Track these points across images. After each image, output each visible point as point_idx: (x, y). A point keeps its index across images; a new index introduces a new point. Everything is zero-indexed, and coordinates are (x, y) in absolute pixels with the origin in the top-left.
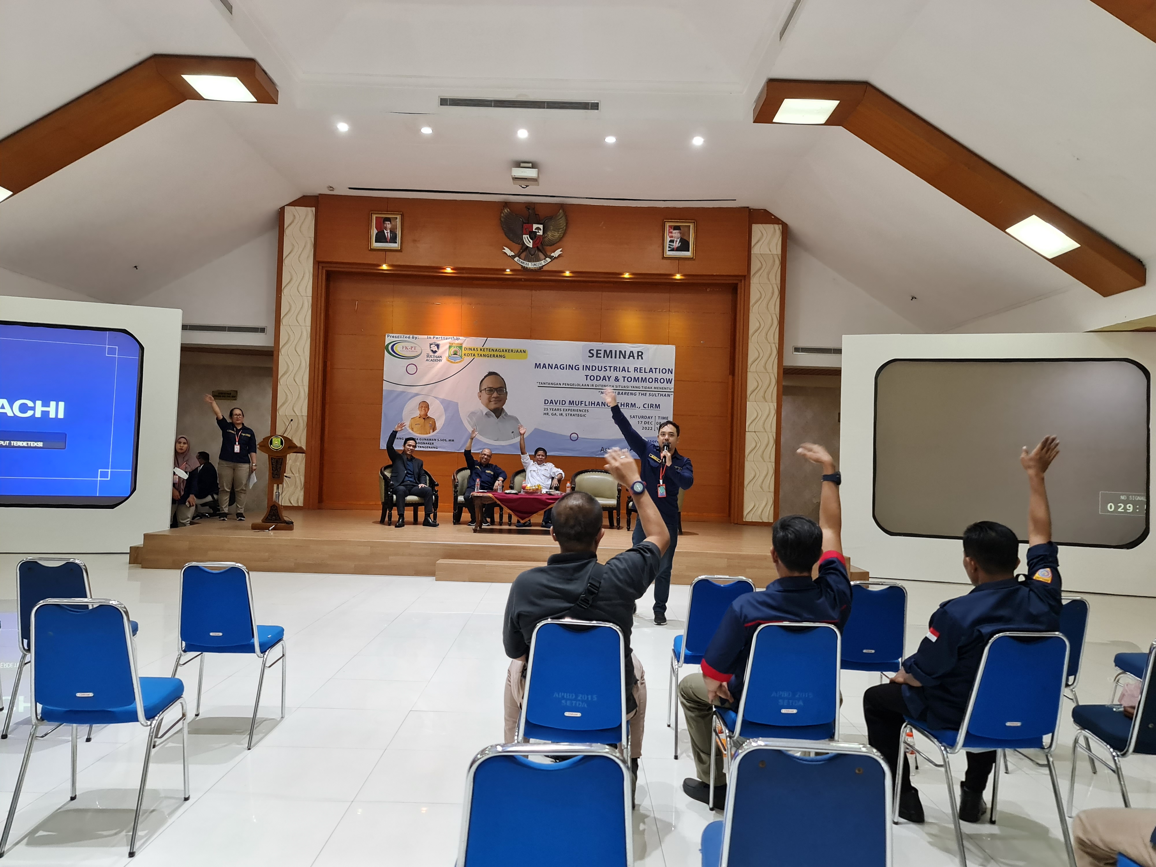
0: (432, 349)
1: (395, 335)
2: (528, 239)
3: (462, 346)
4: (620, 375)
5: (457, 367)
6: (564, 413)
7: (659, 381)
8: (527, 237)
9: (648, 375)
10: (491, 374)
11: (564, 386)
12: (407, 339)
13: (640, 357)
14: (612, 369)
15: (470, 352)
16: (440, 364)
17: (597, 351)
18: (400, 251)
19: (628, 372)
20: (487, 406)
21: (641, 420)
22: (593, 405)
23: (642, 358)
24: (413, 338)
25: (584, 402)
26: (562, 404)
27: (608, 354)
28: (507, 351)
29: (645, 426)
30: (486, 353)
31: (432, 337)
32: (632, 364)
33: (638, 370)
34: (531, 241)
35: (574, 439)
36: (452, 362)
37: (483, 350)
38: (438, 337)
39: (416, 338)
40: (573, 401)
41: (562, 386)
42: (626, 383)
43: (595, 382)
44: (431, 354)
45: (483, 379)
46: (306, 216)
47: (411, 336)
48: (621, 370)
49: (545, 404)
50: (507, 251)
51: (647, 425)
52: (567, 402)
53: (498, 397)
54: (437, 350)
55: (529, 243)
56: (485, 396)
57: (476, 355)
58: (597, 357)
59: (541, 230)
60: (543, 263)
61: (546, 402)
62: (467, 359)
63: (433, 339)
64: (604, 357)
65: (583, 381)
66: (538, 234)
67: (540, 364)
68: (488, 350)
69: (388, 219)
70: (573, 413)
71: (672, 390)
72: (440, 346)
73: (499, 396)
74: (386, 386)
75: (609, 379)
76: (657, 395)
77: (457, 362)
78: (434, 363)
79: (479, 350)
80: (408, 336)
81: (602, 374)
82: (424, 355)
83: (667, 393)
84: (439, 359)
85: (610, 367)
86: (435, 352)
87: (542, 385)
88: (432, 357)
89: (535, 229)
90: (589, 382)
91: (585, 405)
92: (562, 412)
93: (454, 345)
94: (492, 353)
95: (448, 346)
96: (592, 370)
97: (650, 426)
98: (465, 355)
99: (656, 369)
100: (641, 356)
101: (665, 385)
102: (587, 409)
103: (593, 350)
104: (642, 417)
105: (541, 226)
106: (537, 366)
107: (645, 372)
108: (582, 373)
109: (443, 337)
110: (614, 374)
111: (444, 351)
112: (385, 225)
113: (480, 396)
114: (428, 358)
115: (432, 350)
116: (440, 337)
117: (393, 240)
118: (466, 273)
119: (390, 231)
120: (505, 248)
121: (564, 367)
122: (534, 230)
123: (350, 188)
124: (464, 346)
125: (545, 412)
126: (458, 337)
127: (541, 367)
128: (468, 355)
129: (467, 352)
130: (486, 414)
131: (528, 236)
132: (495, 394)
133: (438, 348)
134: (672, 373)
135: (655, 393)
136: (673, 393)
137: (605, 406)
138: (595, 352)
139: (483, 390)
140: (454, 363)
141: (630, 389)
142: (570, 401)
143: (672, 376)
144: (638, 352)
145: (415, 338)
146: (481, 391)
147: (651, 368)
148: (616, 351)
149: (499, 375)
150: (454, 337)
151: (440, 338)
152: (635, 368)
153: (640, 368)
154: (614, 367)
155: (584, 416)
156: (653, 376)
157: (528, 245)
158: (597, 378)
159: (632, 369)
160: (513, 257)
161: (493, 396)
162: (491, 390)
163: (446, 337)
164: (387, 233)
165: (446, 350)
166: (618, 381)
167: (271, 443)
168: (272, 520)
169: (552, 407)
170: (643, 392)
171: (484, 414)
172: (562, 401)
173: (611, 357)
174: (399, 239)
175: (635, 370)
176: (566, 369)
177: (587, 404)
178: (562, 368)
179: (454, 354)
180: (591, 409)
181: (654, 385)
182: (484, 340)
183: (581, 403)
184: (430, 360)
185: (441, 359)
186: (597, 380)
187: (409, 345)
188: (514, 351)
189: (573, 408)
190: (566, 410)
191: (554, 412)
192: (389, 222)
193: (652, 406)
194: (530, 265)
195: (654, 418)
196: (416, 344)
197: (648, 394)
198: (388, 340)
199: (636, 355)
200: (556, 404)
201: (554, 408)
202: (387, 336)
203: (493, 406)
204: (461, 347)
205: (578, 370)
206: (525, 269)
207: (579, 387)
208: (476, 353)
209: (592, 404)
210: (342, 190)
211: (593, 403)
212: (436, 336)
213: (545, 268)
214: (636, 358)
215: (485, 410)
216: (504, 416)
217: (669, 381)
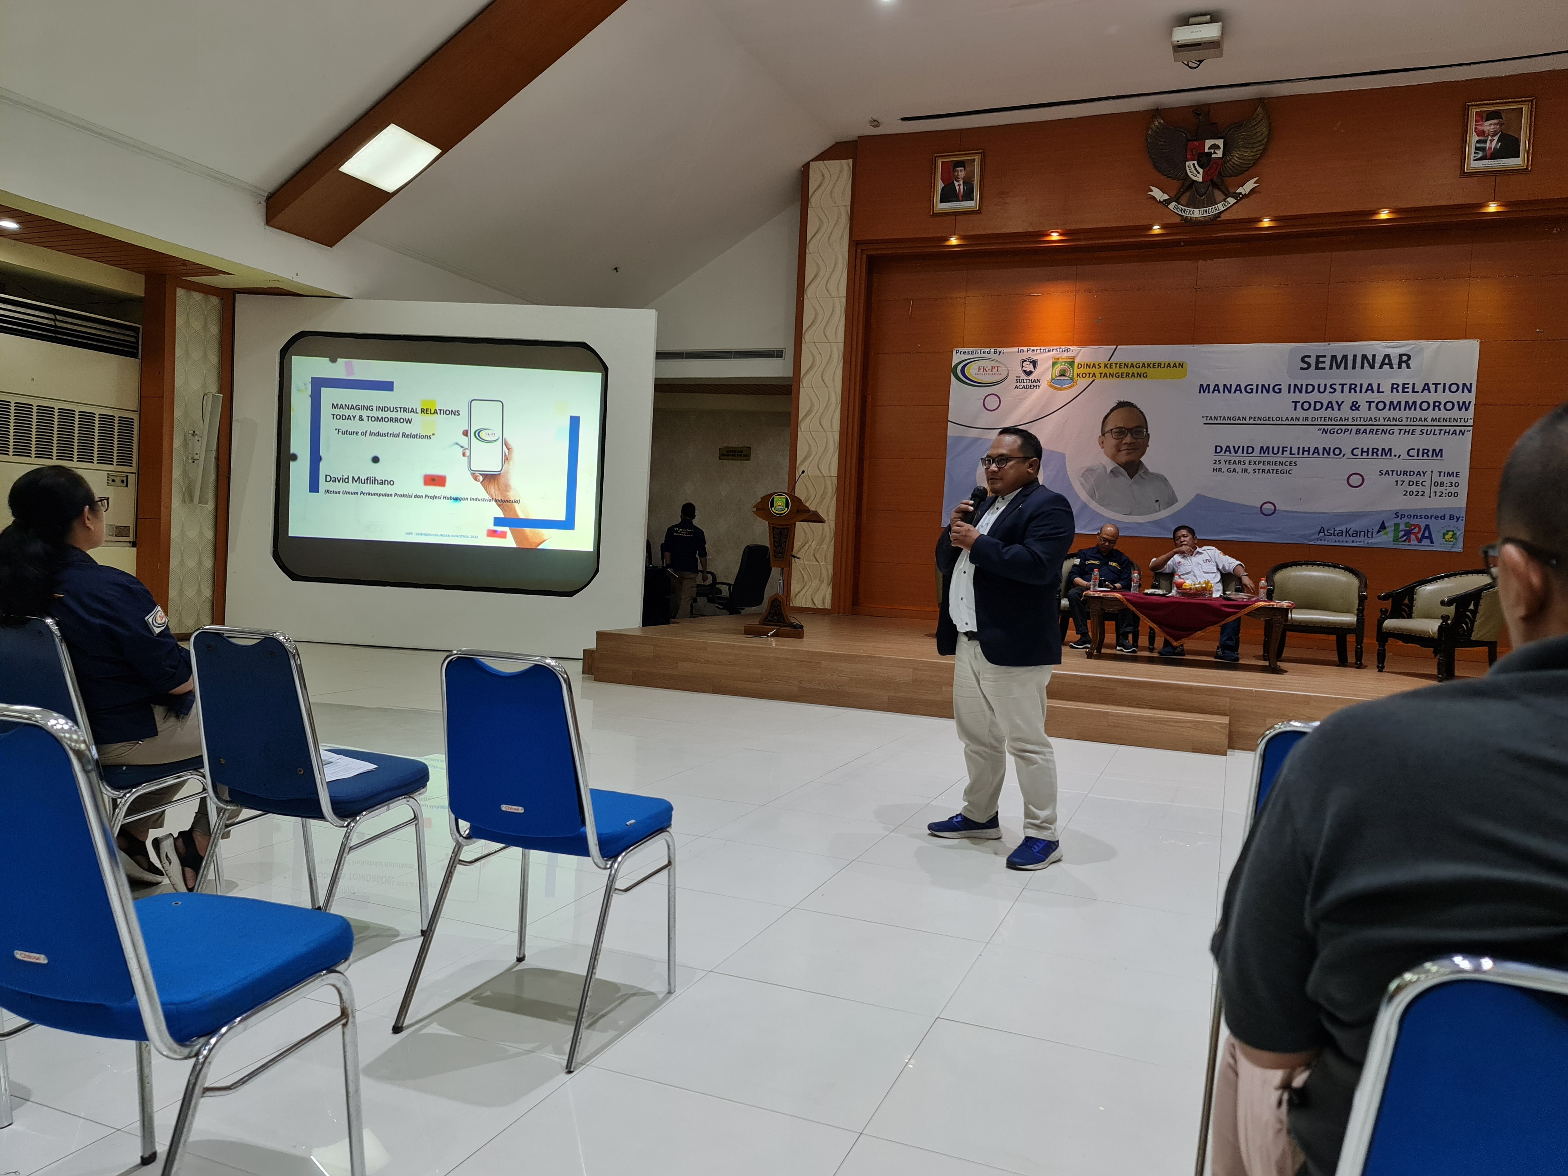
0: (1024, 369)
1: (967, 350)
2: (1194, 167)
3: (1074, 362)
4: (1362, 398)
5: (1065, 396)
6: (1250, 469)
7: (1442, 407)
8: (1194, 164)
9: (1419, 398)
10: (1121, 405)
11: (1252, 421)
12: (986, 355)
13: (1404, 365)
14: (1346, 388)
15: (1087, 370)
16: (1037, 392)
17: (1318, 357)
18: (978, 212)
19: (1378, 392)
20: (1113, 458)
21: (1402, 478)
22: (1306, 453)
23: (1408, 367)
24: (995, 352)
25: (1288, 449)
26: (1247, 453)
27: (1338, 362)
28: (1151, 365)
29: (1409, 489)
30: (1114, 370)
31: (1025, 349)
32: (1386, 378)
33: (1400, 389)
34: (1201, 171)
35: (1268, 512)
36: (1056, 389)
37: (1108, 366)
38: (1035, 348)
39: (1000, 353)
40: (1268, 448)
41: (1247, 422)
42: (1374, 413)
43: (1311, 413)
44: (1023, 376)
45: (1108, 414)
46: (841, 171)
47: (992, 350)
48: (1364, 390)
49: (1216, 452)
50: (1158, 194)
51: (1414, 488)
52: (1257, 450)
53: (1134, 443)
54: (1033, 370)
55: (1195, 173)
56: (1111, 441)
57: (1098, 375)
58: (1317, 368)
59: (1220, 148)
60: (1221, 207)
61: (1218, 449)
62: (1082, 383)
63: (1027, 353)
64: (1331, 368)
65: (1288, 412)
66: (1213, 156)
67: (1208, 385)
68: (1118, 365)
69: (961, 164)
70: (1267, 467)
71: (1471, 422)
72: (1039, 363)
73: (1134, 441)
74: (952, 431)
75: (1339, 406)
76: (1437, 432)
77: (1065, 389)
78: (1027, 392)
79: (1102, 366)
80: (987, 350)
81: (1325, 398)
82: (1012, 378)
83: (1458, 429)
84: (1035, 384)
85: (1343, 385)
86: (1029, 373)
87: (1211, 421)
88: (1025, 381)
89: (1209, 149)
90: (1300, 413)
91: (1291, 454)
92: (1247, 466)
93: (1061, 360)
94: (1125, 370)
95: (1051, 362)
96: (1307, 392)
97: (1420, 489)
98: (1078, 375)
99: (1436, 385)
100: (1406, 362)
101: (1455, 413)
102: (1294, 460)
103: (1309, 357)
104: (1405, 473)
105: (1220, 142)
106: (1203, 389)
107: (1413, 391)
108: (1287, 399)
109: (1042, 348)
110: (1349, 398)
111: (1045, 372)
112: (956, 174)
113: (1103, 443)
114: (1018, 384)
115: (1025, 371)
116: (1039, 348)
117: (968, 196)
118: (1085, 239)
119: (963, 183)
120: (1152, 188)
121: (1252, 389)
122: (1206, 150)
123: (903, 119)
124: (1077, 361)
125: (1217, 466)
126: (1069, 347)
127: (1211, 390)
128: (1084, 375)
129: (1082, 370)
130: (1111, 471)
131: (1195, 162)
132: (1128, 439)
133: (1035, 368)
134: (1470, 391)
135: (1433, 428)
136: (1471, 428)
137: (1329, 454)
138: (1312, 361)
139: (1108, 432)
140: (1060, 389)
141: (1382, 422)
142: (1262, 448)
143: (1470, 397)
144: (1401, 356)
145: (998, 353)
146: (1103, 434)
147: (1427, 384)
148: (1355, 356)
149: (1135, 407)
150: (1062, 347)
151: (1038, 351)
152: (1393, 384)
153: (1404, 384)
154: (1351, 385)
155: (1288, 472)
156: (1431, 397)
157: (1195, 179)
158: (1316, 406)
159: (1386, 387)
160: (1167, 202)
161: (1124, 442)
162: (1121, 432)
163: (1047, 348)
164: (959, 186)
165: (1047, 369)
166: (1357, 409)
167: (772, 505)
168: (772, 621)
169: (1228, 458)
170: (1408, 428)
171: (1109, 471)
172: (1248, 447)
173: (1346, 368)
174: (977, 194)
175: (1392, 388)
176: (1257, 392)
177: (1295, 451)
178: (1250, 391)
179: (1061, 376)
180: (1304, 461)
181: (1430, 414)
182: (1112, 349)
183: (1283, 451)
184: (1021, 387)
185: (1038, 384)
186: (1315, 409)
187: (988, 365)
188: (1162, 366)
189: (1267, 459)
190: (1255, 462)
191: (1232, 467)
192: (962, 168)
193: (1425, 452)
194: (1197, 213)
195: (1428, 474)
196: (999, 362)
197: (1418, 432)
198: (956, 358)
199: (1395, 362)
200: (1236, 452)
201: (1233, 459)
202: (954, 352)
203: (1123, 457)
204: (1071, 363)
205: (1280, 392)
206: (1188, 222)
207: (1280, 422)
208: (1097, 371)
209: (1304, 451)
210: (892, 126)
211: (1306, 449)
212: (1032, 348)
213: (1224, 217)
214: (1395, 366)
215: (1110, 465)
216: (1143, 475)
217: (1464, 406)
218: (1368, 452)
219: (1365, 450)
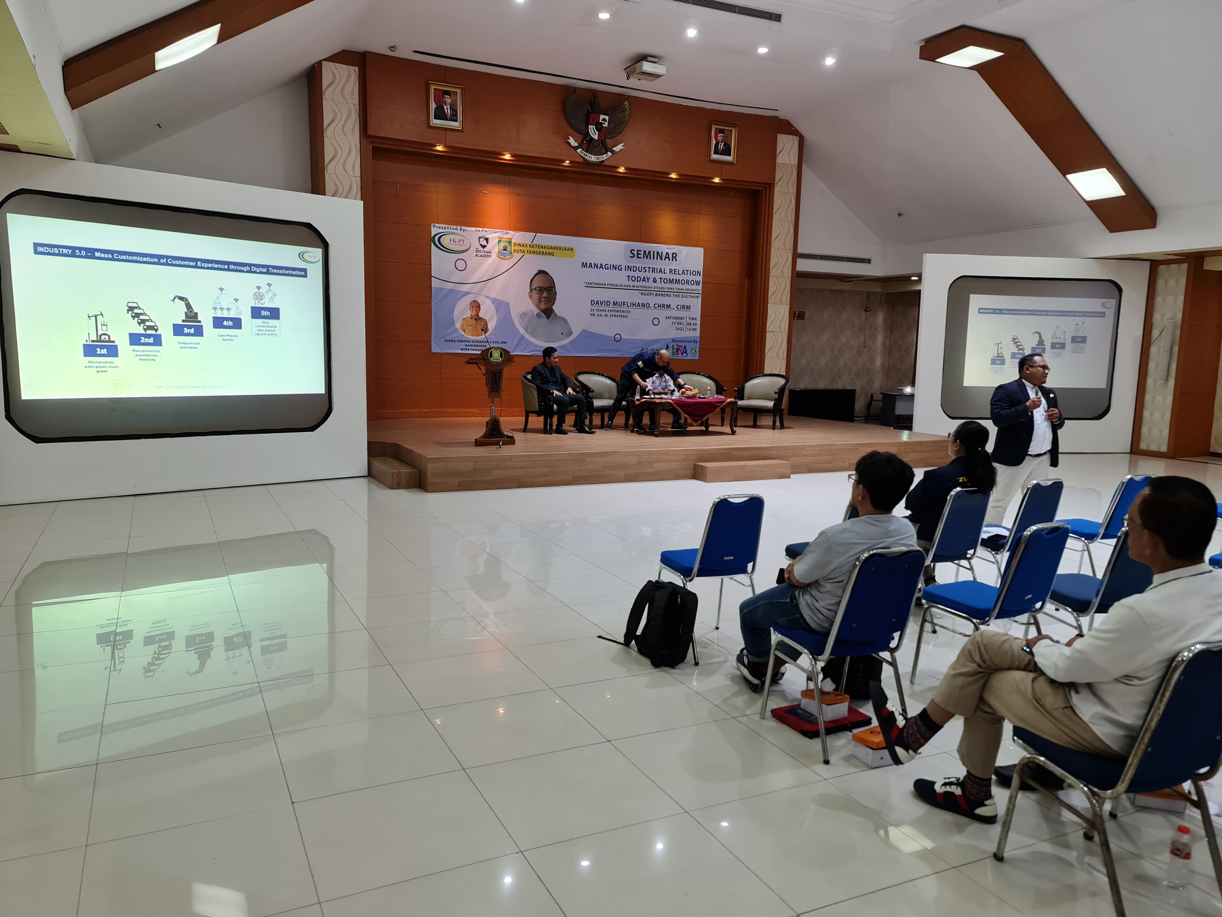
0: (480, 243)
1: (441, 225)
2: (594, 130)
3: (511, 242)
4: (658, 276)
5: (508, 263)
6: (609, 314)
7: (690, 283)
9: (681, 277)
10: (540, 272)
11: (609, 286)
12: (454, 231)
13: (674, 259)
14: (651, 269)
15: (520, 248)
16: (490, 261)
17: (638, 251)
18: (461, 131)
19: (664, 273)
20: (538, 306)
21: (675, 320)
22: (634, 306)
23: (676, 260)
24: (461, 229)
25: (626, 303)
26: (607, 305)
27: (647, 255)
28: (556, 248)
29: (678, 326)
30: (535, 249)
31: (481, 229)
32: (668, 265)
33: (673, 272)
34: (597, 133)
35: (617, 340)
36: (502, 258)
37: (532, 246)
38: (487, 230)
39: (464, 230)
40: (617, 302)
41: (606, 287)
42: (662, 285)
43: (636, 283)
44: (480, 248)
45: (533, 278)
46: (349, 75)
47: (459, 228)
48: (658, 272)
49: (592, 304)
50: (572, 141)
51: (679, 326)
52: (612, 303)
53: (548, 297)
54: (486, 245)
55: (594, 134)
56: (536, 295)
57: (526, 252)
58: (638, 257)
59: (606, 121)
60: (605, 157)
61: (593, 302)
62: (517, 256)
63: (482, 232)
64: (644, 258)
65: (625, 282)
66: (604, 125)
67: (586, 263)
68: (537, 246)
69: (448, 93)
70: (617, 314)
71: (700, 292)
72: (490, 240)
73: (548, 295)
74: (435, 283)
75: (648, 280)
76: (688, 297)
77: (507, 259)
78: (483, 259)
79: (528, 246)
80: (455, 227)
81: (642, 275)
82: (473, 249)
83: (696, 295)
84: (488, 254)
85: (649, 268)
86: (484, 247)
87: (588, 285)
88: (482, 252)
89: (602, 120)
90: (631, 283)
91: (627, 306)
92: (607, 313)
93: (503, 240)
94: (542, 250)
95: (497, 240)
96: (633, 271)
97: (682, 326)
98: (514, 251)
99: (687, 271)
100: (675, 257)
101: (695, 287)
102: (629, 310)
103: (634, 250)
104: (676, 318)
105: (607, 118)
106: (584, 265)
107: (679, 274)
108: (625, 273)
109: (491, 230)
110: (652, 275)
111: (494, 247)
112: (445, 99)
113: (531, 296)
114: (477, 253)
115: (481, 245)
116: (489, 230)
117: (454, 117)
118: (525, 161)
119: (450, 106)
120: (570, 137)
121: (608, 267)
122: (600, 121)
123: (415, 52)
124: (513, 241)
125: (592, 313)
126: (507, 231)
127: (588, 267)
128: (518, 251)
129: (516, 248)
130: (537, 315)
131: (594, 127)
132: (545, 294)
133: (487, 242)
134: (700, 275)
135: (687, 294)
136: (700, 295)
137: (644, 307)
138: (635, 253)
139: (533, 289)
140: (504, 259)
141: (666, 290)
142: (614, 302)
143: (700, 278)
144: (673, 254)
145: (463, 230)
146: (531, 291)
147: (683, 270)
148: (654, 252)
149: (548, 274)
150: (503, 231)
151: (489, 232)
152: (670, 269)
153: (675, 270)
154: (653, 268)
155: (627, 316)
156: (685, 277)
157: (593, 137)
158: (638, 279)
159: (667, 271)
160: (577, 148)
161: (543, 296)
162: (541, 290)
163: (495, 230)
164: (447, 109)
165: (495, 245)
166: (656, 282)
167: (491, 356)
168: (493, 435)
169: (598, 308)
170: (676, 294)
171: (535, 315)
172: (607, 301)
173: (650, 258)
174: (460, 117)
175: (670, 271)
176: (610, 269)
177: (629, 305)
178: (607, 268)
179: (504, 250)
180: (634, 310)
181: (686, 287)
182: (533, 235)
183: (624, 304)
184: (479, 256)
185: (490, 254)
186: (637, 281)
187: (457, 238)
188: (562, 249)
189: (616, 309)
190: (611, 311)
191: (600, 313)
192: (449, 97)
193: (684, 307)
194: (593, 158)
195: (685, 318)
196: (464, 237)
197: (680, 296)
198: (434, 231)
199: (671, 257)
200: (601, 305)
201: (600, 308)
202: (432, 226)
203: (543, 306)
204: (510, 242)
205: (621, 270)
206: (587, 163)
207: (622, 288)
208: (525, 249)
209: (633, 305)
210: (405, 52)
211: (634, 303)
212: (485, 229)
213: (605, 163)
214: (671, 259)
215: (536, 311)
216: (554, 317)
217: (698, 283)
218: (660, 306)
219: (660, 305)
